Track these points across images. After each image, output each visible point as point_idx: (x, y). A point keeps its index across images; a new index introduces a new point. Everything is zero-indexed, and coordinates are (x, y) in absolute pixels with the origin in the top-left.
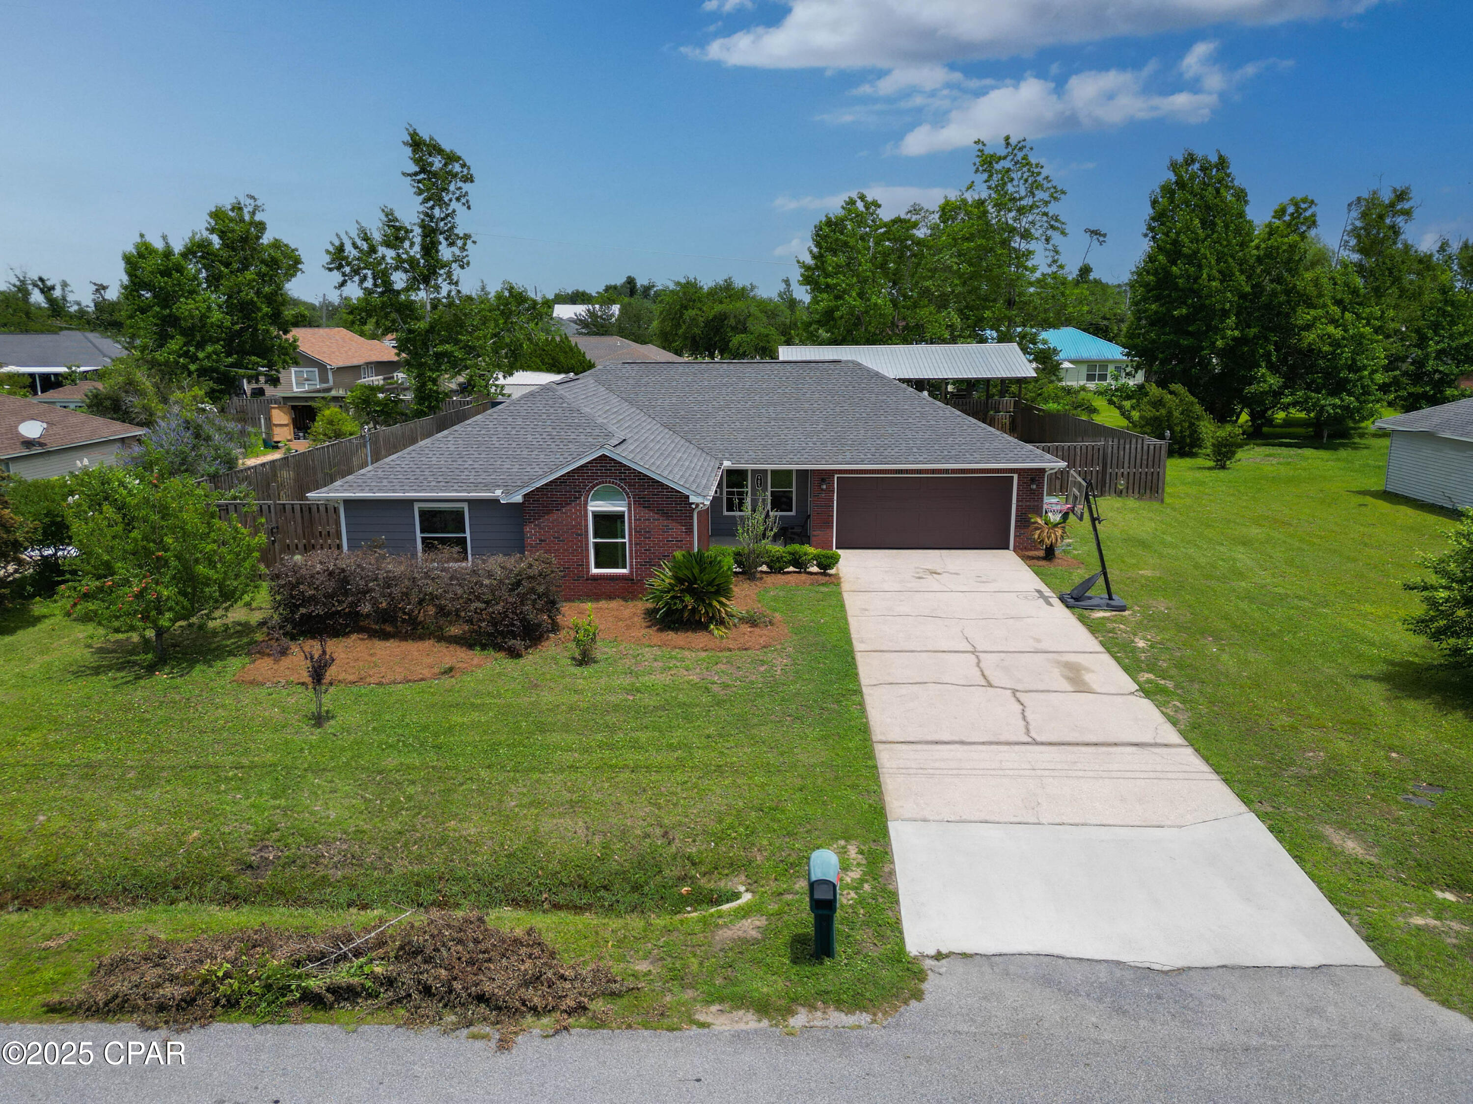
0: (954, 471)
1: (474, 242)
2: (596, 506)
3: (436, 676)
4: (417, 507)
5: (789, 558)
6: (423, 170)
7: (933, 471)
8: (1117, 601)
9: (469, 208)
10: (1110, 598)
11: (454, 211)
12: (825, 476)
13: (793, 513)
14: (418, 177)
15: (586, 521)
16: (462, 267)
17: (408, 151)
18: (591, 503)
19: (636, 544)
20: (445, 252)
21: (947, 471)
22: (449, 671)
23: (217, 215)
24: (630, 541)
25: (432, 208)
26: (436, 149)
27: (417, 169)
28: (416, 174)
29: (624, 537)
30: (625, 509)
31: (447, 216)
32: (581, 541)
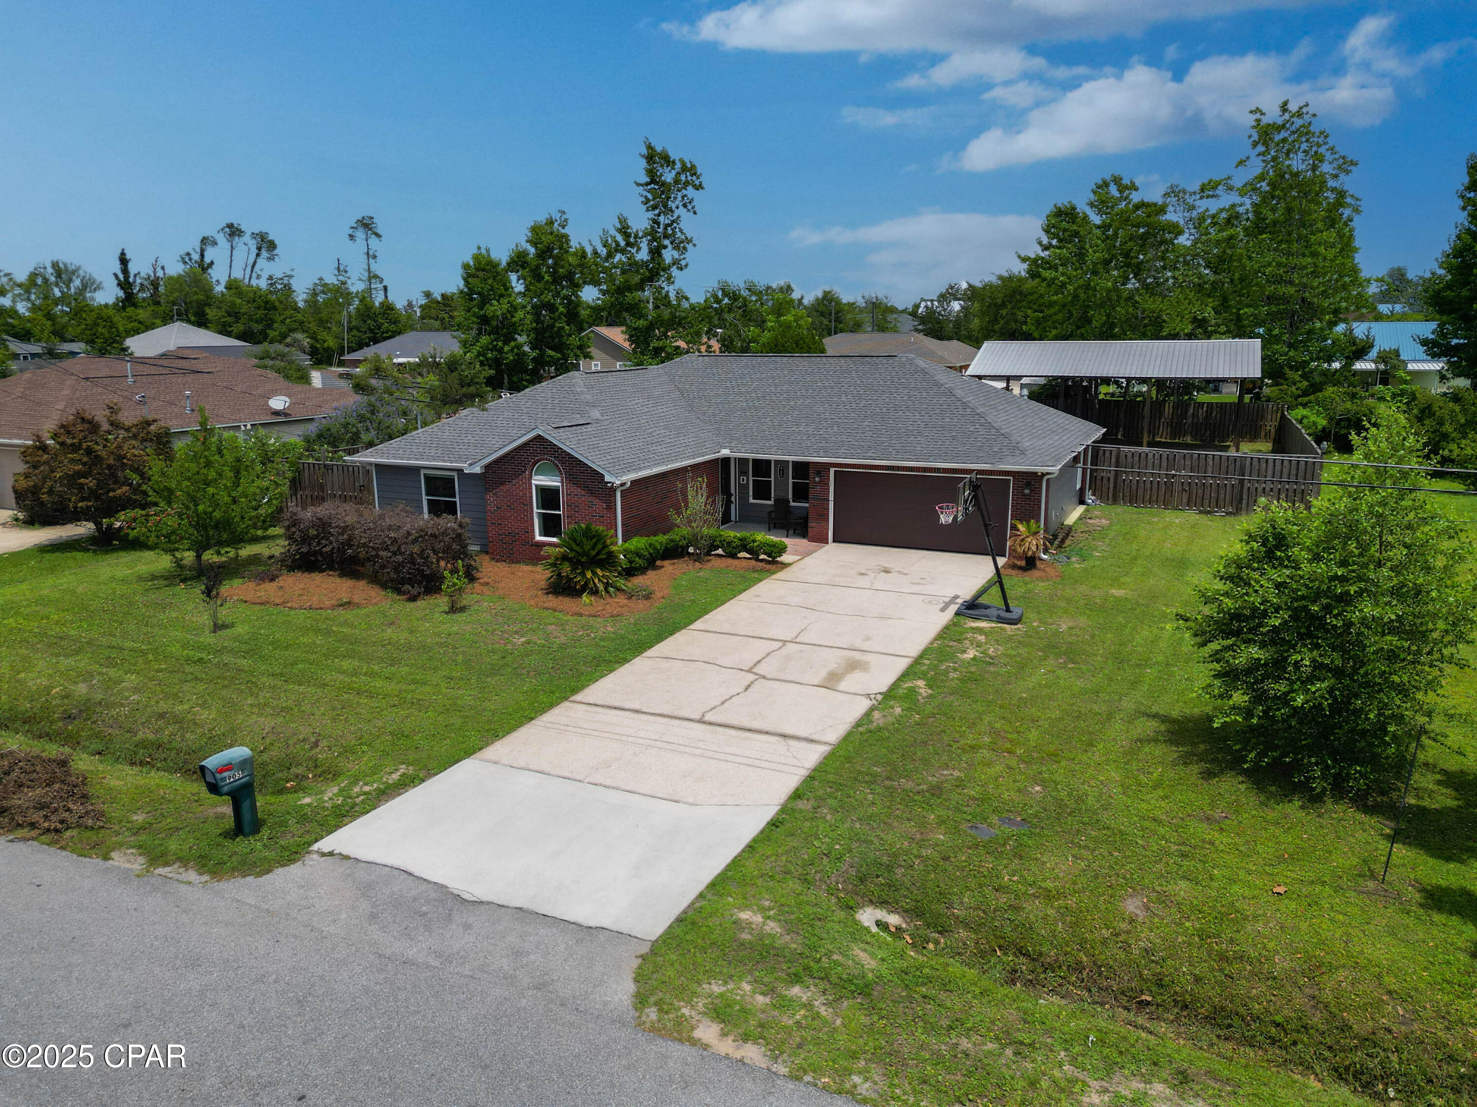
0: (945, 470)
1: (695, 245)
2: (540, 480)
3: (333, 608)
4: (423, 472)
5: (738, 543)
6: (653, 181)
7: (925, 469)
8: (1016, 613)
9: (695, 213)
10: (1008, 610)
11: (679, 217)
12: (822, 469)
13: (771, 502)
14: (649, 187)
15: (531, 493)
16: (681, 269)
17: (643, 163)
18: (534, 477)
19: (568, 517)
20: (668, 255)
21: (938, 470)
22: (348, 604)
23: (535, 229)
24: (564, 513)
25: (659, 215)
26: (668, 161)
27: (648, 180)
28: (647, 184)
29: (560, 510)
30: (559, 484)
31: (673, 222)
32: (526, 511)
